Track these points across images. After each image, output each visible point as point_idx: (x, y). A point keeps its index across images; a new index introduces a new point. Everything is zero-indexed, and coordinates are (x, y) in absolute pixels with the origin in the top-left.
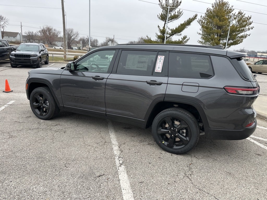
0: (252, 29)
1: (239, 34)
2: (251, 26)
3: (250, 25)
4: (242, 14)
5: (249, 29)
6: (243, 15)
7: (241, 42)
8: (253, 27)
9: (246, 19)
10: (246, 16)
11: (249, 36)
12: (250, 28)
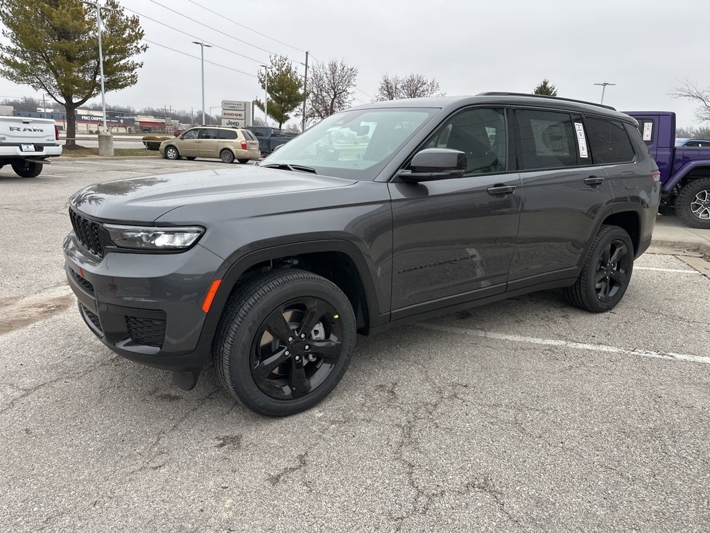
0: (145, 50)
1: (121, 59)
2: (141, 43)
3: (141, 39)
4: (117, 6)
5: (138, 51)
6: (118, 9)
7: (134, 82)
8: (147, 47)
9: (129, 23)
10: (128, 14)
11: (141, 67)
12: (139, 46)
